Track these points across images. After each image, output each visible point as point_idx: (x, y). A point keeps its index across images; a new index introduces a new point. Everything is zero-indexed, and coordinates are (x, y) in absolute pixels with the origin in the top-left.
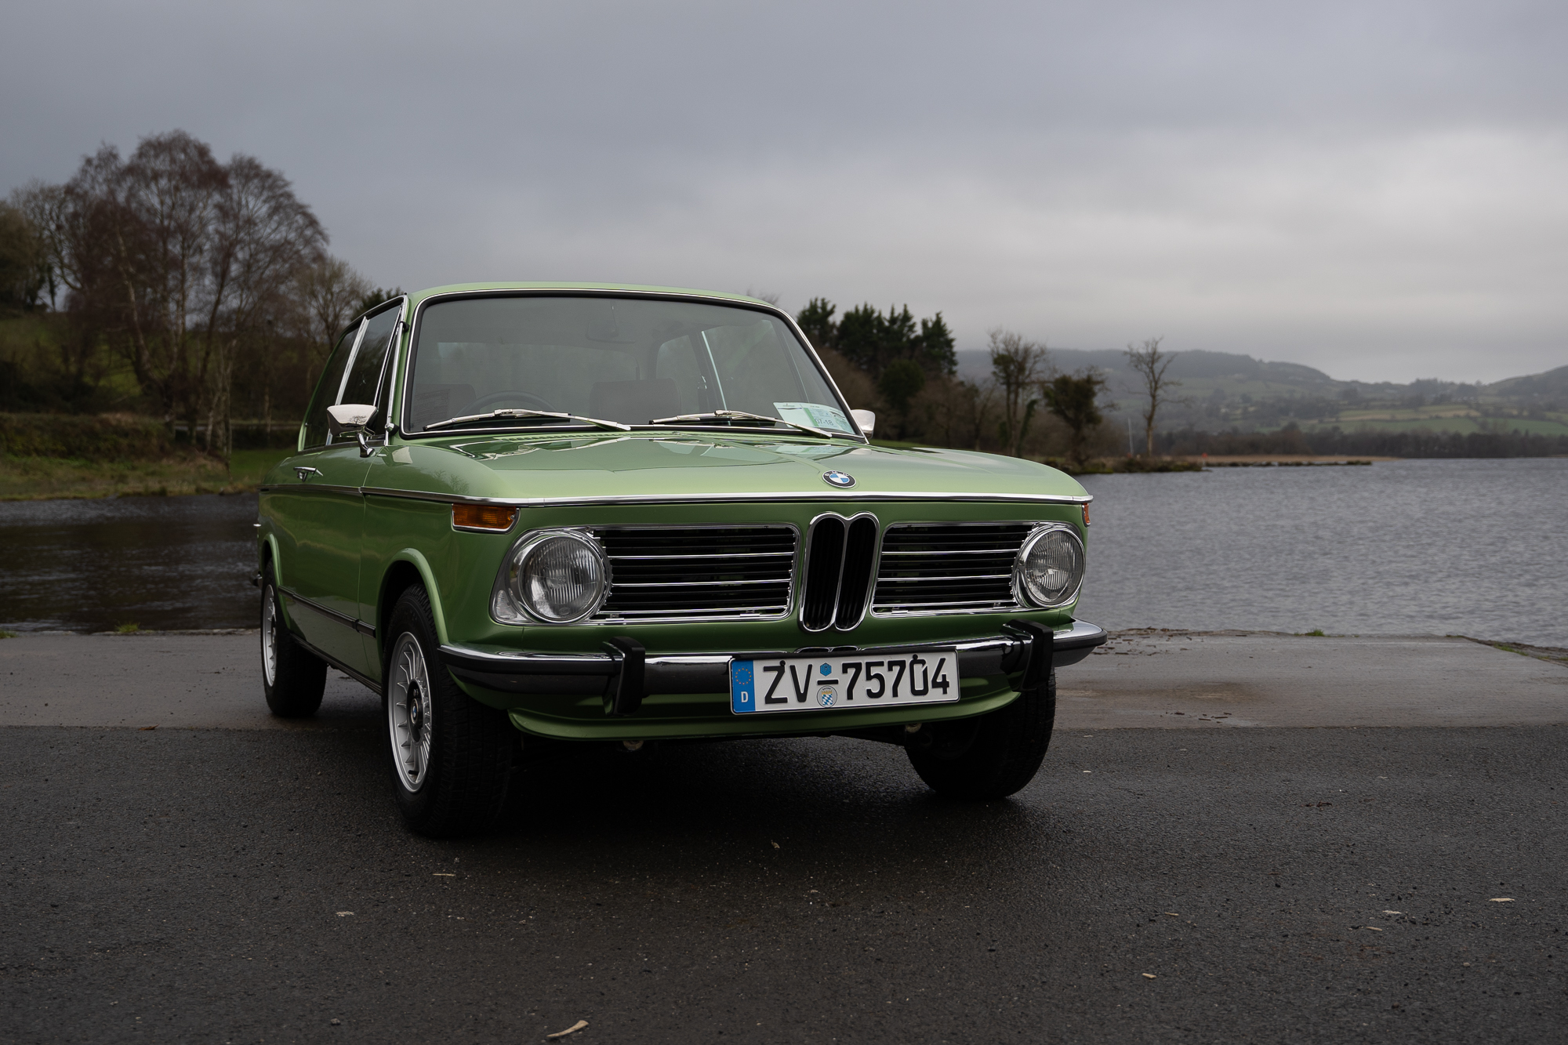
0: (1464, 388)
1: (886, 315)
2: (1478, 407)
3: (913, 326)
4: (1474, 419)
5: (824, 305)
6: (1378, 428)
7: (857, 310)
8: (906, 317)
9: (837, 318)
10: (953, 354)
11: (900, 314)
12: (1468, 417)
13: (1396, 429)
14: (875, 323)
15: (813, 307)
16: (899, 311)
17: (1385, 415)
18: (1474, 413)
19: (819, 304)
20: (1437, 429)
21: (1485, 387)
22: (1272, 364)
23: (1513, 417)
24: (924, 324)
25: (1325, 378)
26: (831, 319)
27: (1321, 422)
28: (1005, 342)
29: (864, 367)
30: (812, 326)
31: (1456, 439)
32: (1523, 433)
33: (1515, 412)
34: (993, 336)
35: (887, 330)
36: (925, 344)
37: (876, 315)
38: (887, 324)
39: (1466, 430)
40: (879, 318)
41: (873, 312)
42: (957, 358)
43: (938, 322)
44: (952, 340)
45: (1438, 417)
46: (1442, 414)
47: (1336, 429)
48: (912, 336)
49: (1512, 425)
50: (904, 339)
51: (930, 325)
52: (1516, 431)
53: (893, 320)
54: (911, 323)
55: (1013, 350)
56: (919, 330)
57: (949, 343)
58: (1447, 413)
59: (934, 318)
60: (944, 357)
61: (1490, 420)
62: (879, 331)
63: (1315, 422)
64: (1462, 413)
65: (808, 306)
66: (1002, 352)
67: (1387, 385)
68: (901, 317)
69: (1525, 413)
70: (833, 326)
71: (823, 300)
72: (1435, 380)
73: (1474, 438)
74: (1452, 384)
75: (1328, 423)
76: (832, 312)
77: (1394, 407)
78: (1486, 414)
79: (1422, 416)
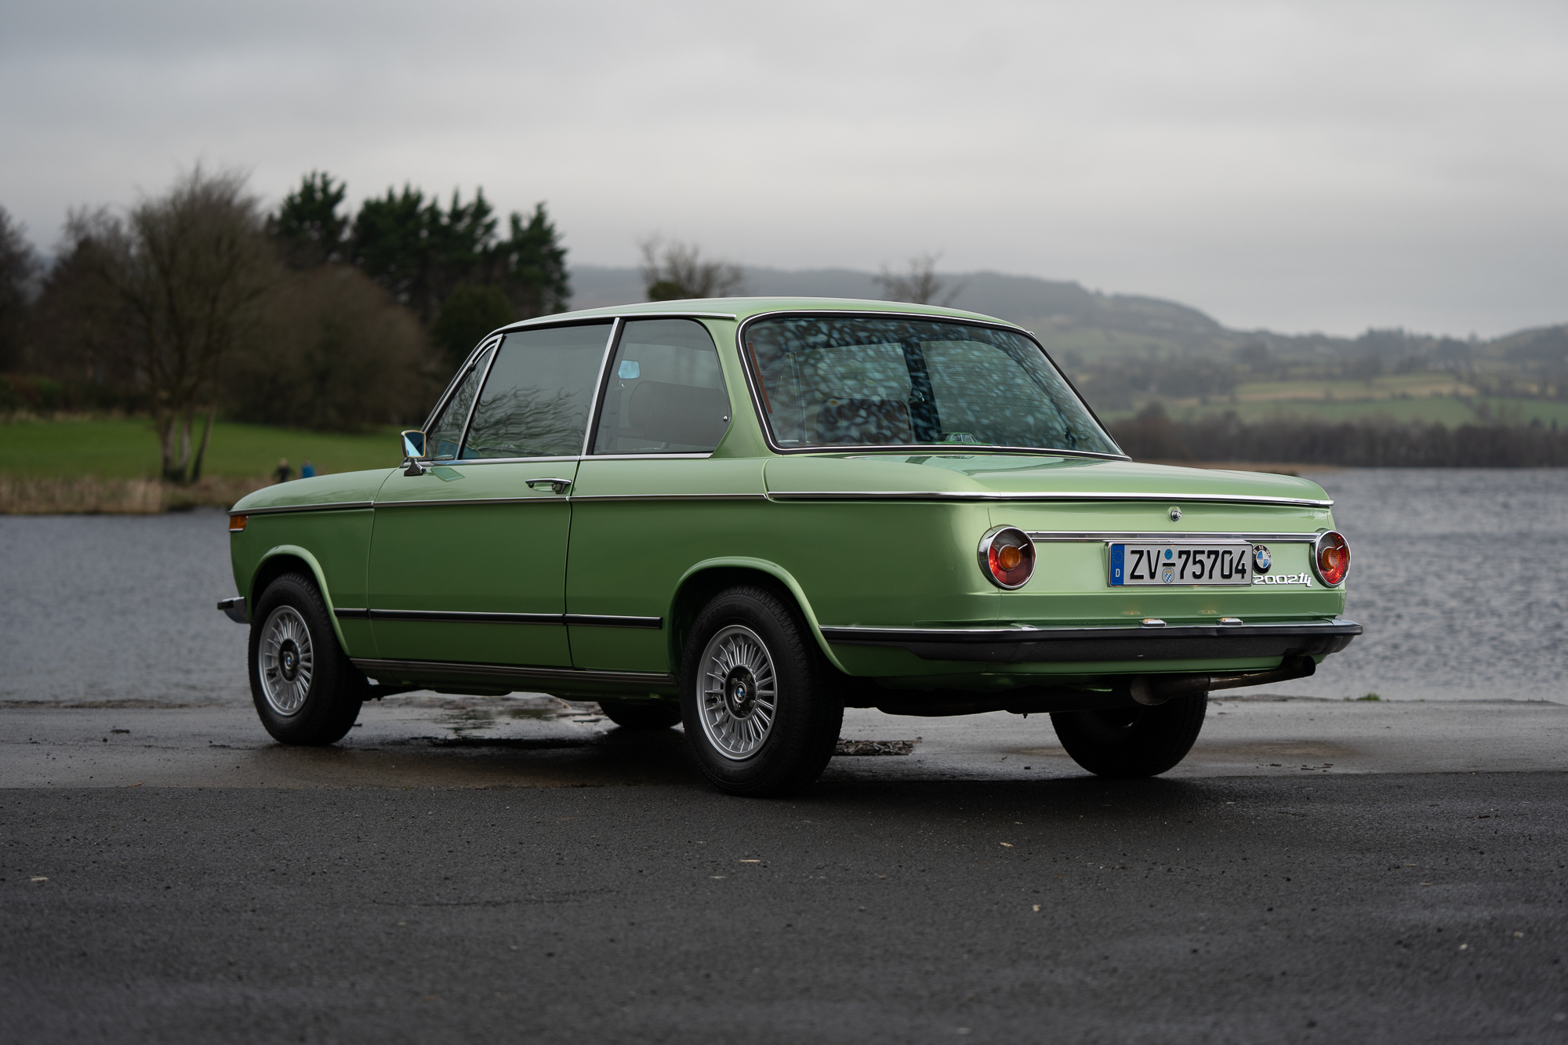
0: (1449, 347)
1: (445, 206)
2: (1472, 380)
3: (490, 227)
4: (1466, 401)
5: (326, 184)
6: (1304, 414)
7: (391, 197)
8: (481, 209)
9: (349, 208)
10: (564, 277)
11: (469, 206)
12: (1456, 397)
13: (1334, 417)
14: (426, 218)
15: (308, 190)
16: (467, 199)
17: (1315, 391)
18: (1465, 390)
19: (318, 182)
20: (1403, 416)
21: (1484, 345)
22: (1120, 300)
23: (1528, 396)
24: (515, 221)
25: (1212, 325)
26: (340, 210)
27: (1204, 402)
28: (672, 260)
29: (404, 297)
30: (307, 224)
31: (1436, 434)
32: (1548, 425)
33: (1534, 389)
34: (647, 249)
35: (446, 231)
36: (514, 258)
37: (425, 204)
38: (445, 221)
39: (1454, 419)
40: (433, 211)
41: (419, 198)
42: (572, 283)
43: (539, 220)
44: (562, 253)
45: (1405, 397)
46: (1413, 391)
47: (1230, 415)
48: (493, 243)
49: (1530, 411)
50: (478, 248)
51: (525, 224)
52: (1536, 423)
53: (457, 214)
54: (488, 219)
55: (683, 273)
56: (503, 233)
57: (557, 256)
58: (1420, 388)
59: (533, 213)
60: (548, 281)
61: (1494, 404)
62: (431, 234)
63: (1192, 402)
64: (1446, 389)
65: (297, 187)
66: (664, 277)
67: (1318, 339)
68: (472, 209)
69: (1552, 391)
70: (345, 221)
71: (324, 176)
72: (1400, 332)
73: (1466, 433)
74: (1429, 339)
75: (1217, 406)
76: (339, 197)
77: (1330, 377)
78: (1486, 392)
79: (1378, 394)
